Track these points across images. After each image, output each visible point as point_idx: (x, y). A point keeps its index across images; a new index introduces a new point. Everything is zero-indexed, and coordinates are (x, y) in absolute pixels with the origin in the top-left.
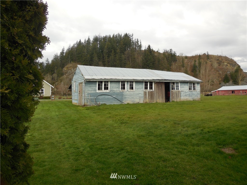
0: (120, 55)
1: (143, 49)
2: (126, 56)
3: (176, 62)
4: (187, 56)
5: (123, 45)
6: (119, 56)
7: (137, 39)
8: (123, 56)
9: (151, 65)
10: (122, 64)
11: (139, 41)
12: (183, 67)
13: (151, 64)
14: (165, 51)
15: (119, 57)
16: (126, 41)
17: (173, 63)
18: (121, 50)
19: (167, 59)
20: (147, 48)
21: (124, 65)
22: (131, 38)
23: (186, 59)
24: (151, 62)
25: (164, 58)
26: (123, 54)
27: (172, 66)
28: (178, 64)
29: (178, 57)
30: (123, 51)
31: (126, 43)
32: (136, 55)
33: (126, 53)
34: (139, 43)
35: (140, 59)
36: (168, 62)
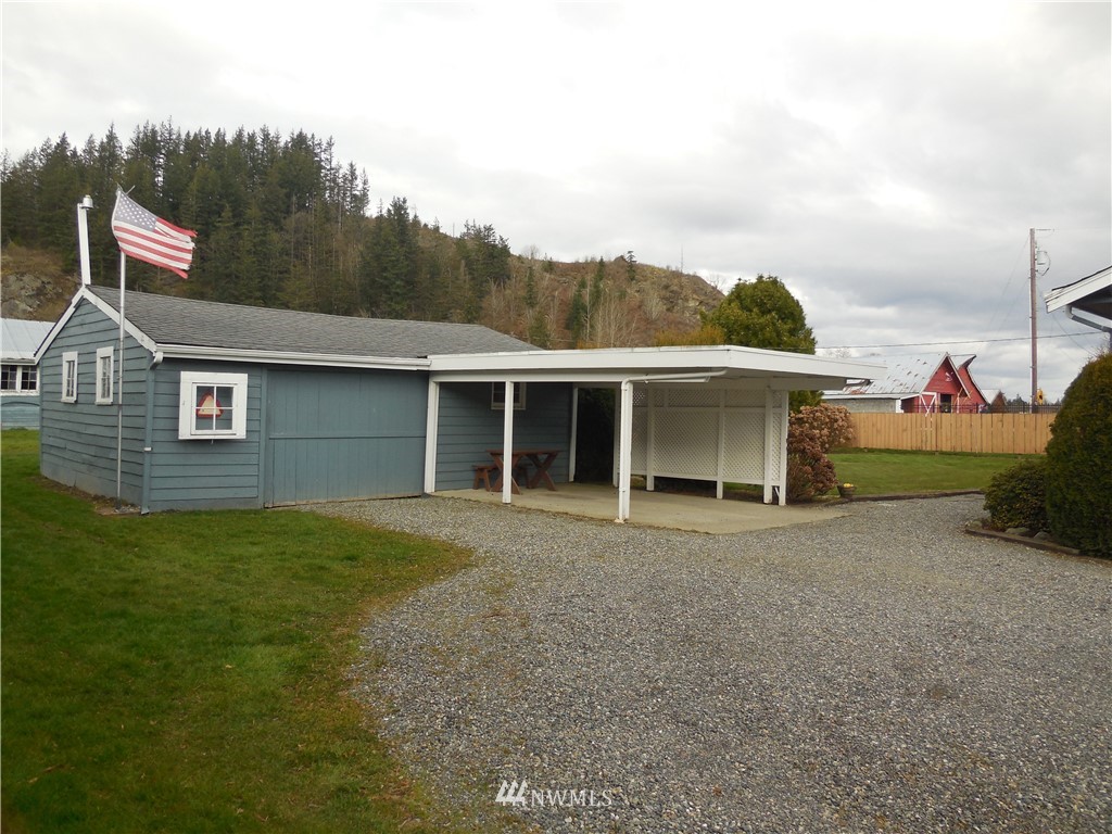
0: (261, 232)
1: (371, 211)
2: (287, 237)
3: (508, 282)
4: (555, 259)
5: (282, 184)
6: (257, 236)
7: (352, 165)
8: (275, 236)
9: (398, 286)
10: (269, 274)
11: (357, 173)
12: (532, 305)
13: (398, 283)
14: (468, 229)
15: (257, 240)
16: (298, 168)
17: (494, 288)
18: (267, 211)
19: (469, 265)
20: (389, 211)
21: (281, 279)
22: (323, 156)
23: (548, 275)
24: (398, 276)
25: (459, 261)
26: (276, 231)
27: (487, 297)
28: (514, 290)
29: (517, 264)
30: (275, 215)
31: (296, 177)
32: (340, 236)
33: (291, 222)
34: (359, 182)
35: (352, 258)
36: (473, 279)
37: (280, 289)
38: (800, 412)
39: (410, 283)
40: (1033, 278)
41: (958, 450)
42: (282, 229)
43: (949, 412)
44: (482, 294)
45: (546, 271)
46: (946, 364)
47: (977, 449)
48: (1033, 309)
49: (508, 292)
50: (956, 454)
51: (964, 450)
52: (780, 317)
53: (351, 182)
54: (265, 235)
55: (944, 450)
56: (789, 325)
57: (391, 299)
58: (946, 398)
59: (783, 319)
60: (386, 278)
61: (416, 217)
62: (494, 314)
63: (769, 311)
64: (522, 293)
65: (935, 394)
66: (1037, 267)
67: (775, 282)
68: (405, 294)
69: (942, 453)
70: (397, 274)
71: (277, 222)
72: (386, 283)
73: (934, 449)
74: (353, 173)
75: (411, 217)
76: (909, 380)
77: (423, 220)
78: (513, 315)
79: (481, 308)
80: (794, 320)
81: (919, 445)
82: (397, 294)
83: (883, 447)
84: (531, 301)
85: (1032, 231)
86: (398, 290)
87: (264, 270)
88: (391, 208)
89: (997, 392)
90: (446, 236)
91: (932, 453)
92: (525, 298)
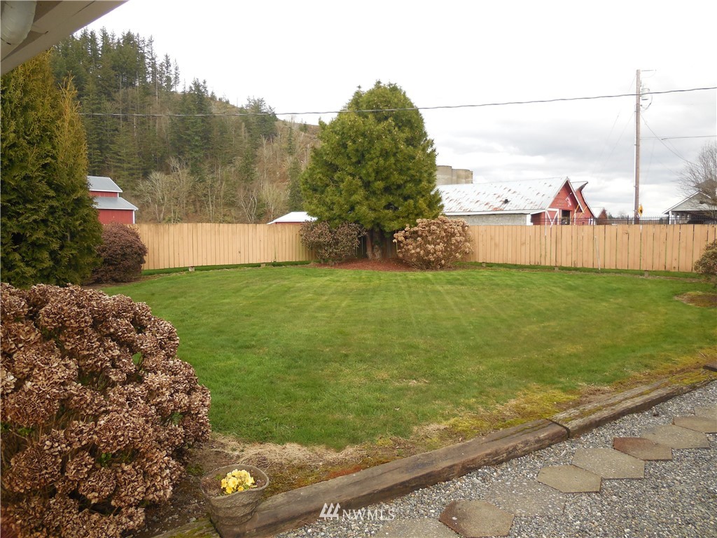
0: (97, 102)
1: (179, 89)
2: (117, 105)
3: (276, 138)
4: (308, 123)
5: (113, 68)
6: (93, 104)
7: (167, 56)
8: (108, 105)
9: (197, 141)
10: (104, 132)
11: (171, 61)
12: (291, 154)
13: (197, 138)
14: (250, 102)
15: (94, 107)
16: (126, 57)
17: (265, 142)
18: (102, 87)
19: (248, 126)
20: (191, 87)
21: (113, 135)
22: (146, 50)
23: (303, 133)
24: (197, 133)
25: (241, 124)
26: (108, 100)
27: (260, 148)
28: (279, 143)
29: (282, 126)
30: (107, 90)
31: (124, 63)
32: (157, 106)
33: (119, 95)
34: (172, 68)
35: (164, 120)
36: (251, 136)
37: (112, 142)
38: (416, 225)
39: (206, 137)
40: (638, 111)
41: (579, 266)
42: (114, 100)
43: (568, 224)
44: (257, 146)
45: (301, 130)
46: (567, 187)
47: (599, 265)
48: (637, 138)
49: (276, 145)
50: (576, 269)
51: (585, 266)
52: (396, 125)
53: (167, 68)
54: (99, 103)
55: (564, 265)
56: (407, 133)
57: (192, 149)
58: (566, 213)
59: (399, 127)
60: (189, 135)
61: (213, 93)
62: (265, 161)
63: (386, 118)
64: (285, 145)
65: (558, 210)
66: (642, 102)
67: (394, 89)
68: (202, 146)
69: (562, 268)
70: (196, 132)
71: (109, 95)
72: (188, 138)
73: (553, 264)
74: (168, 62)
75: (210, 93)
76: (538, 199)
77: (218, 96)
78: (278, 160)
79: (256, 156)
80: (412, 128)
81: (538, 260)
82: (196, 146)
83: (501, 262)
84: (291, 151)
85: (638, 72)
86: (197, 143)
87: (101, 129)
88: (192, 86)
89: (601, 210)
90: (234, 107)
91: (551, 269)
92: (286, 149)
